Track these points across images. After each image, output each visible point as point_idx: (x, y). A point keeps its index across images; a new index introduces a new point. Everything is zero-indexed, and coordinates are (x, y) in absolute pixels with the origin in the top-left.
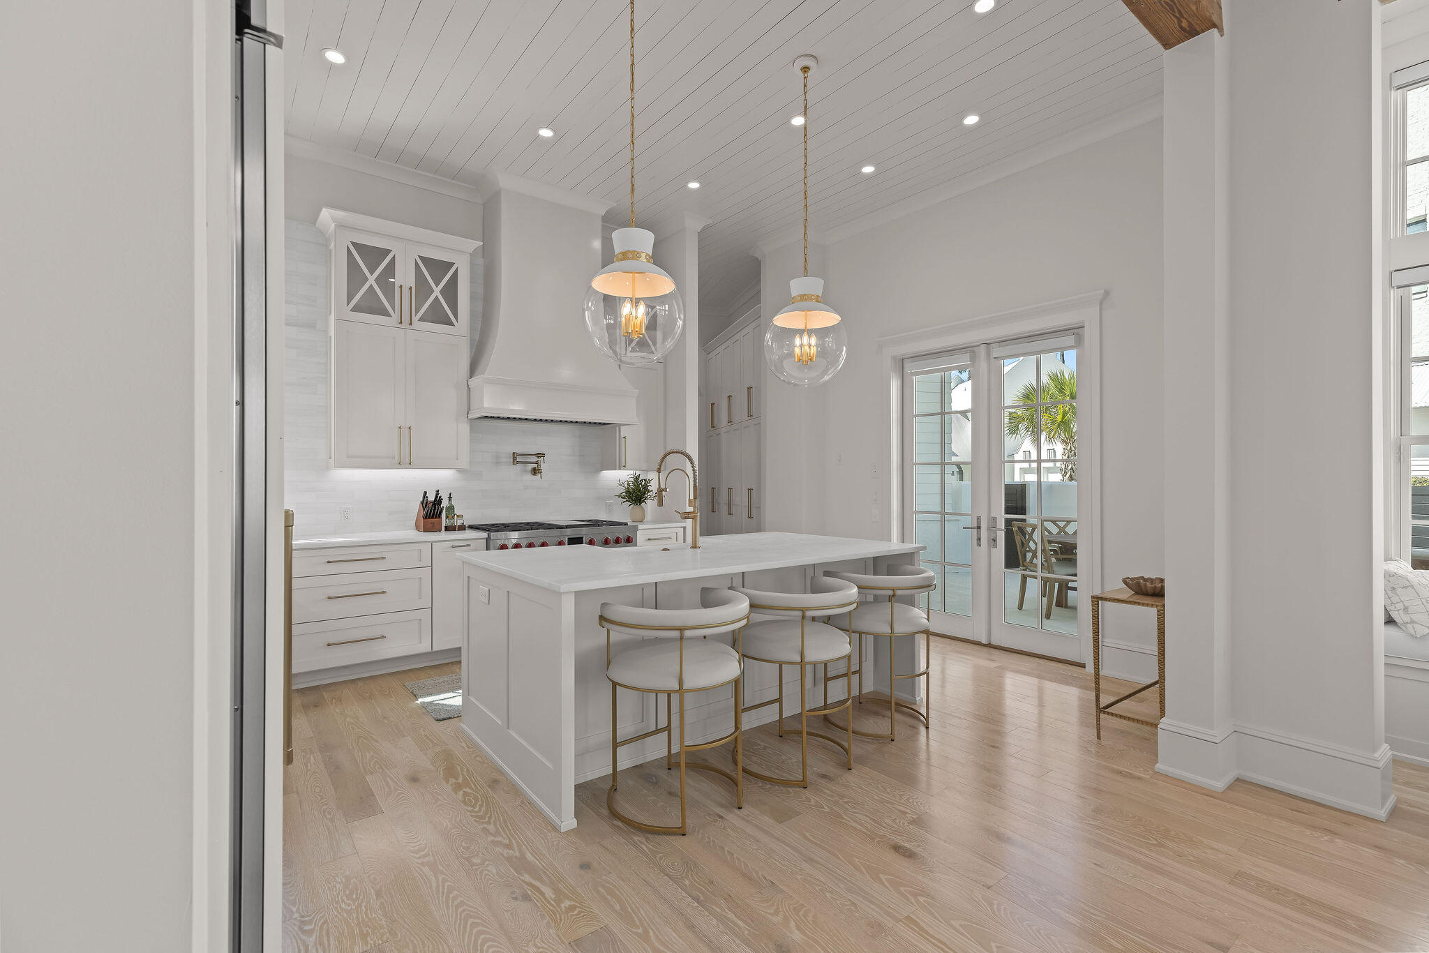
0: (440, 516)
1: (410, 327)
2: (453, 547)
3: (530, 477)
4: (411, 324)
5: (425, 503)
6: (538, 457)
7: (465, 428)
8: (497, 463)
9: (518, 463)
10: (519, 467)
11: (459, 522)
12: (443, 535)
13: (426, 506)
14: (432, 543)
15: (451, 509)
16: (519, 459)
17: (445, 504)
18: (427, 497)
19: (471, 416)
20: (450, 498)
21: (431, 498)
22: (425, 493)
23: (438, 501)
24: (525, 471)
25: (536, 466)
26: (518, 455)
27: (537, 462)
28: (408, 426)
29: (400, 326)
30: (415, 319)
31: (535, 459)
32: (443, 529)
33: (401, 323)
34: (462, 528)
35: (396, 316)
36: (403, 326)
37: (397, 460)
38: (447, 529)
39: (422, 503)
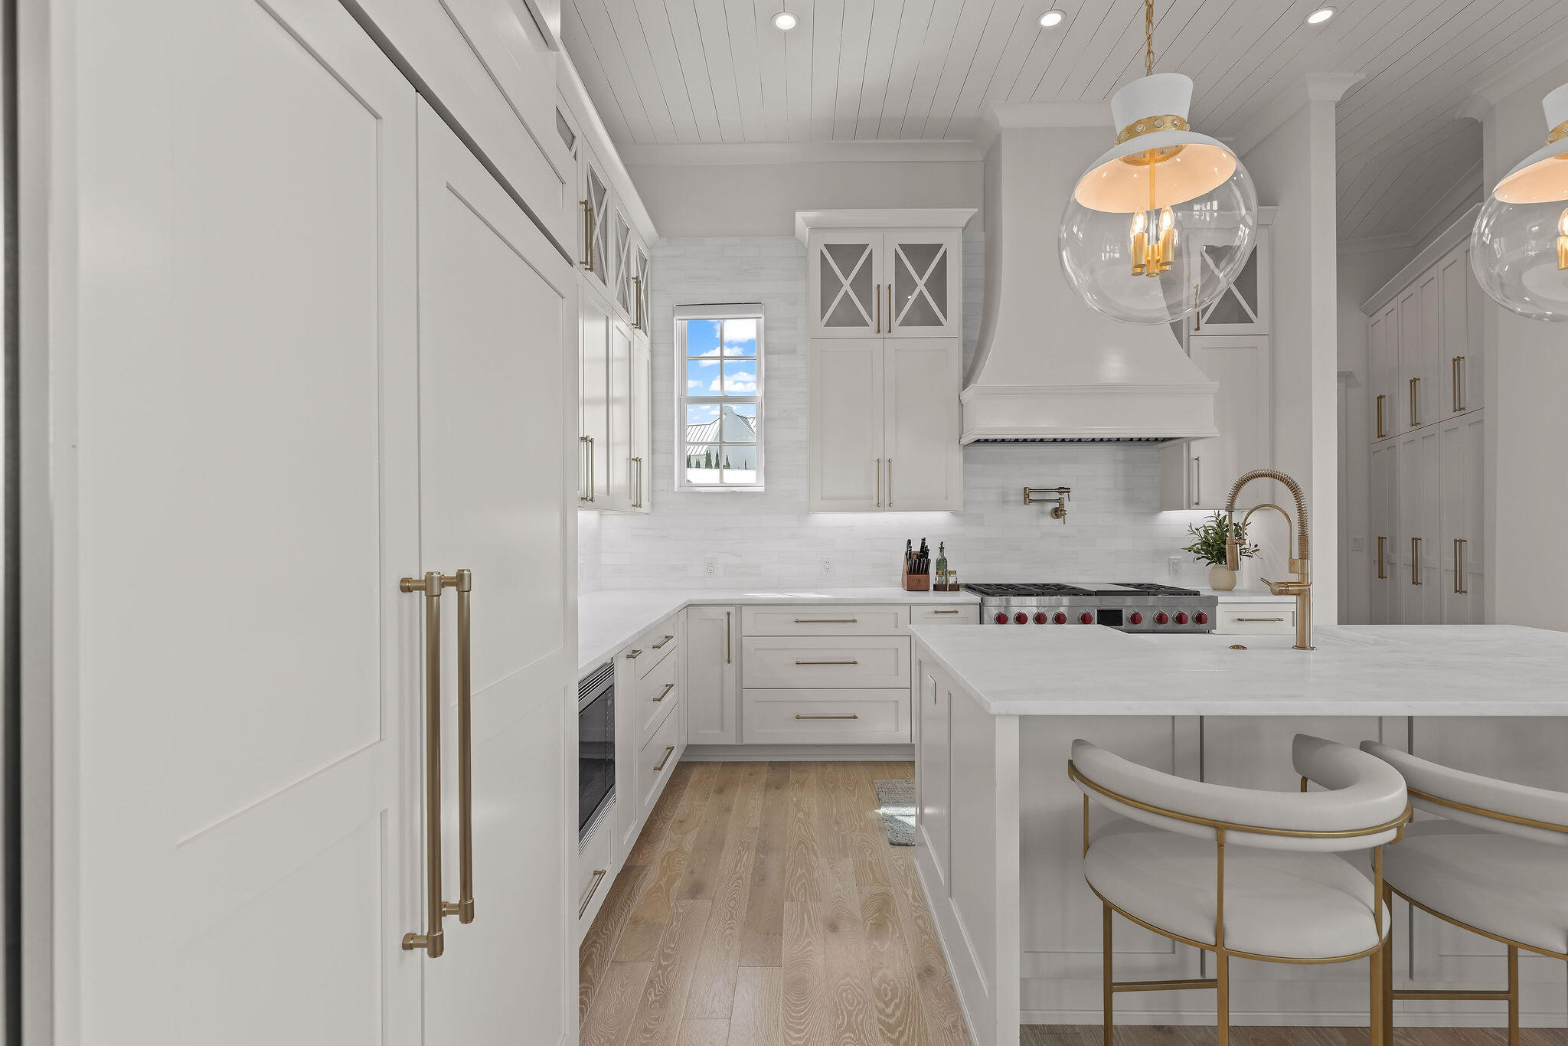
0: (927, 572)
1: (889, 335)
2: (936, 612)
3: (1049, 522)
4: (890, 331)
5: (909, 555)
6: (1060, 493)
7: (957, 457)
8: (1004, 502)
9: (1031, 501)
10: (1033, 507)
11: (952, 580)
12: (932, 597)
13: (910, 558)
14: (910, 605)
15: (942, 563)
16: (1033, 496)
17: (933, 556)
18: (911, 547)
19: (962, 442)
20: (942, 549)
21: (916, 548)
22: (909, 542)
23: (924, 551)
24: (1043, 513)
25: (1057, 505)
26: (1031, 491)
27: (1058, 501)
28: (887, 459)
29: (879, 336)
30: (895, 324)
31: (1055, 496)
32: (932, 588)
33: (879, 331)
34: (955, 588)
35: (873, 324)
36: (881, 335)
37: (875, 501)
38: (936, 588)
39: (906, 554)
